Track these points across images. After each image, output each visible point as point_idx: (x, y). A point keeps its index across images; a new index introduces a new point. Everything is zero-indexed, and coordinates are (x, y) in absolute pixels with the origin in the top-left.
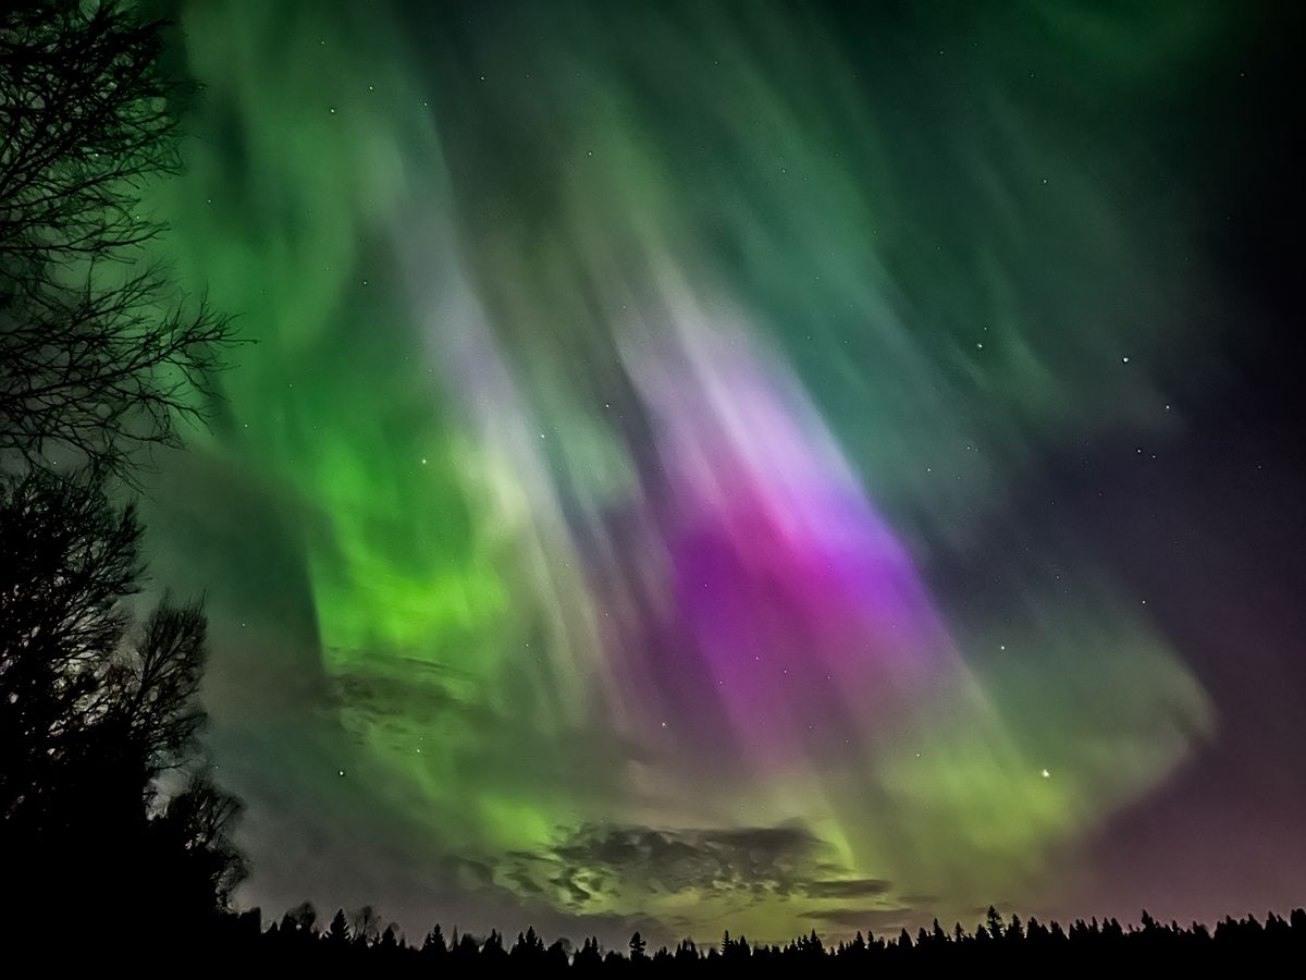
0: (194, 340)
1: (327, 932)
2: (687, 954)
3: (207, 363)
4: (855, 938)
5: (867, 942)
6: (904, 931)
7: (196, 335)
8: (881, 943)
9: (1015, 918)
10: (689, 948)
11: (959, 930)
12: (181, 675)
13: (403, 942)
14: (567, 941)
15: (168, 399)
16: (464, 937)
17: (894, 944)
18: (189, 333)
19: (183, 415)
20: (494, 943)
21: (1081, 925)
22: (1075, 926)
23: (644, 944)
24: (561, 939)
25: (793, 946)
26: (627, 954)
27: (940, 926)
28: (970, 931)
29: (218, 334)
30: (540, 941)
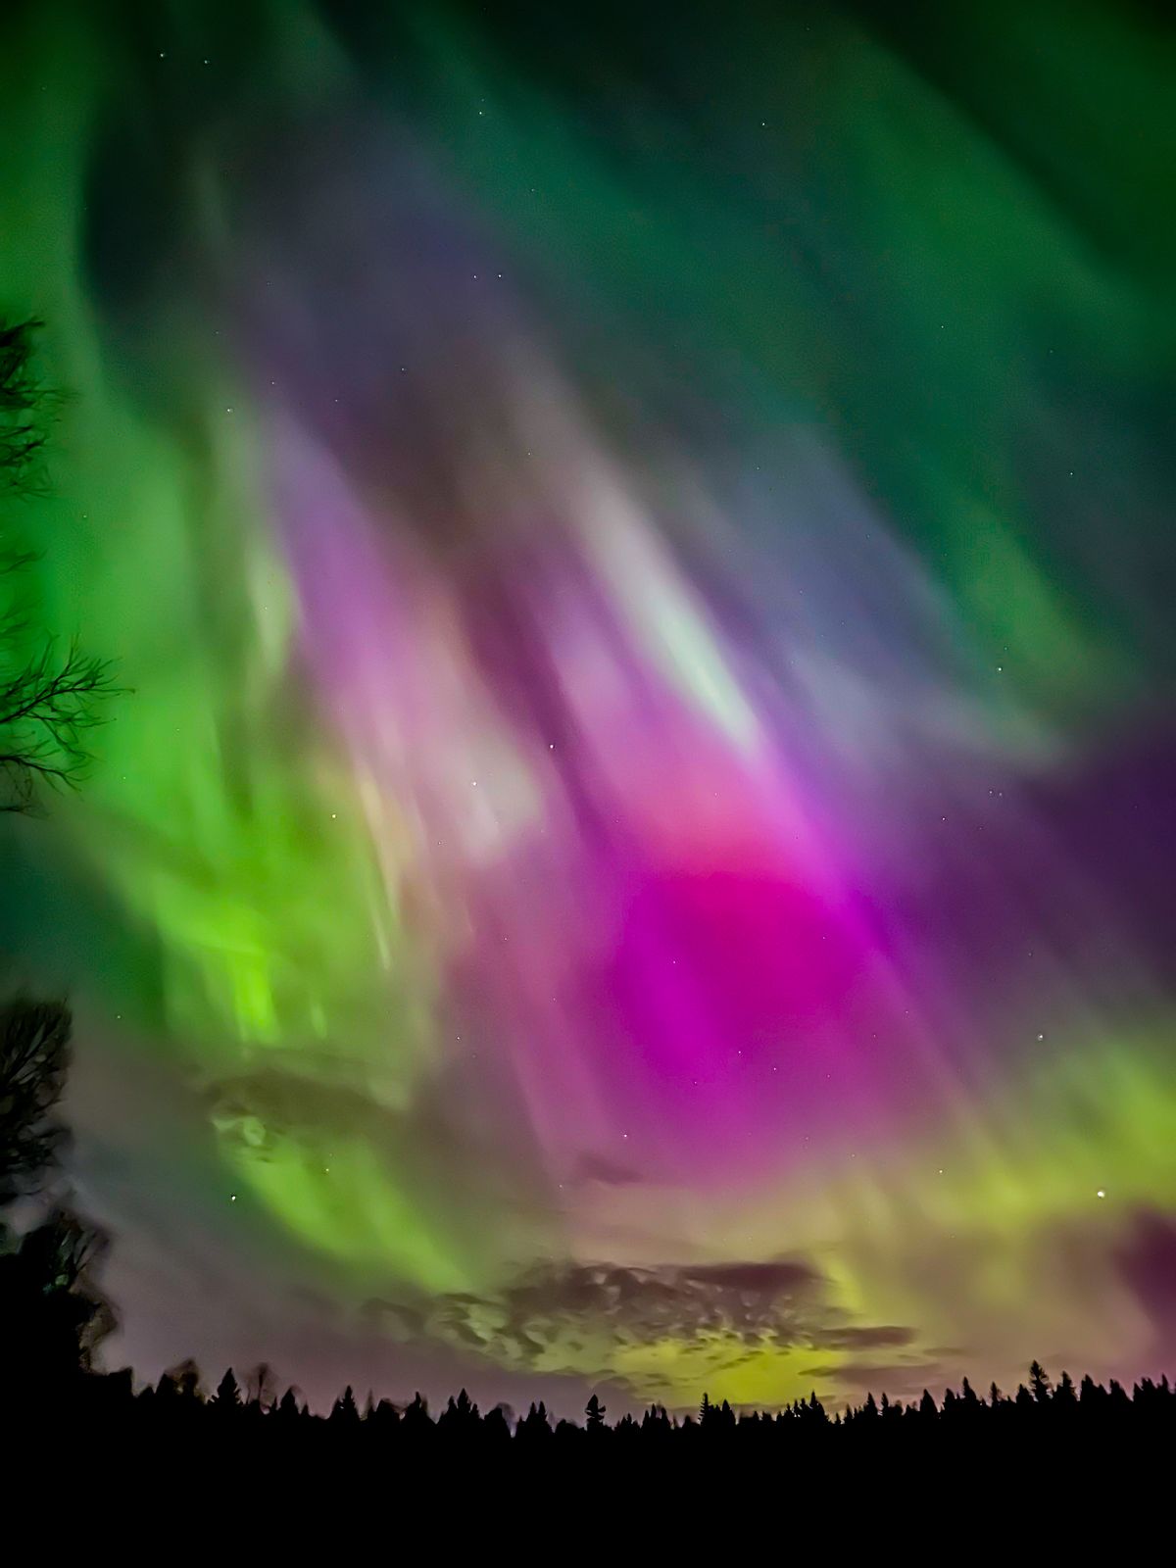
0: (62, 691)
1: (213, 1397)
2: (657, 1421)
3: (76, 717)
4: (866, 1400)
5: (880, 1407)
6: (926, 1392)
7: (65, 685)
8: (898, 1408)
9: (1065, 1376)
10: (659, 1416)
11: (995, 1390)
12: (41, 1081)
13: (306, 1408)
14: (507, 1407)
15: (31, 761)
16: (382, 1402)
17: (914, 1410)
18: (56, 683)
19: (48, 780)
20: (418, 1409)
21: (1147, 1384)
22: (1140, 1384)
23: (603, 1409)
24: (500, 1404)
25: (788, 1412)
26: (582, 1423)
27: (972, 1386)
28: (1009, 1392)
29: (90, 682)
30: (475, 1406)
